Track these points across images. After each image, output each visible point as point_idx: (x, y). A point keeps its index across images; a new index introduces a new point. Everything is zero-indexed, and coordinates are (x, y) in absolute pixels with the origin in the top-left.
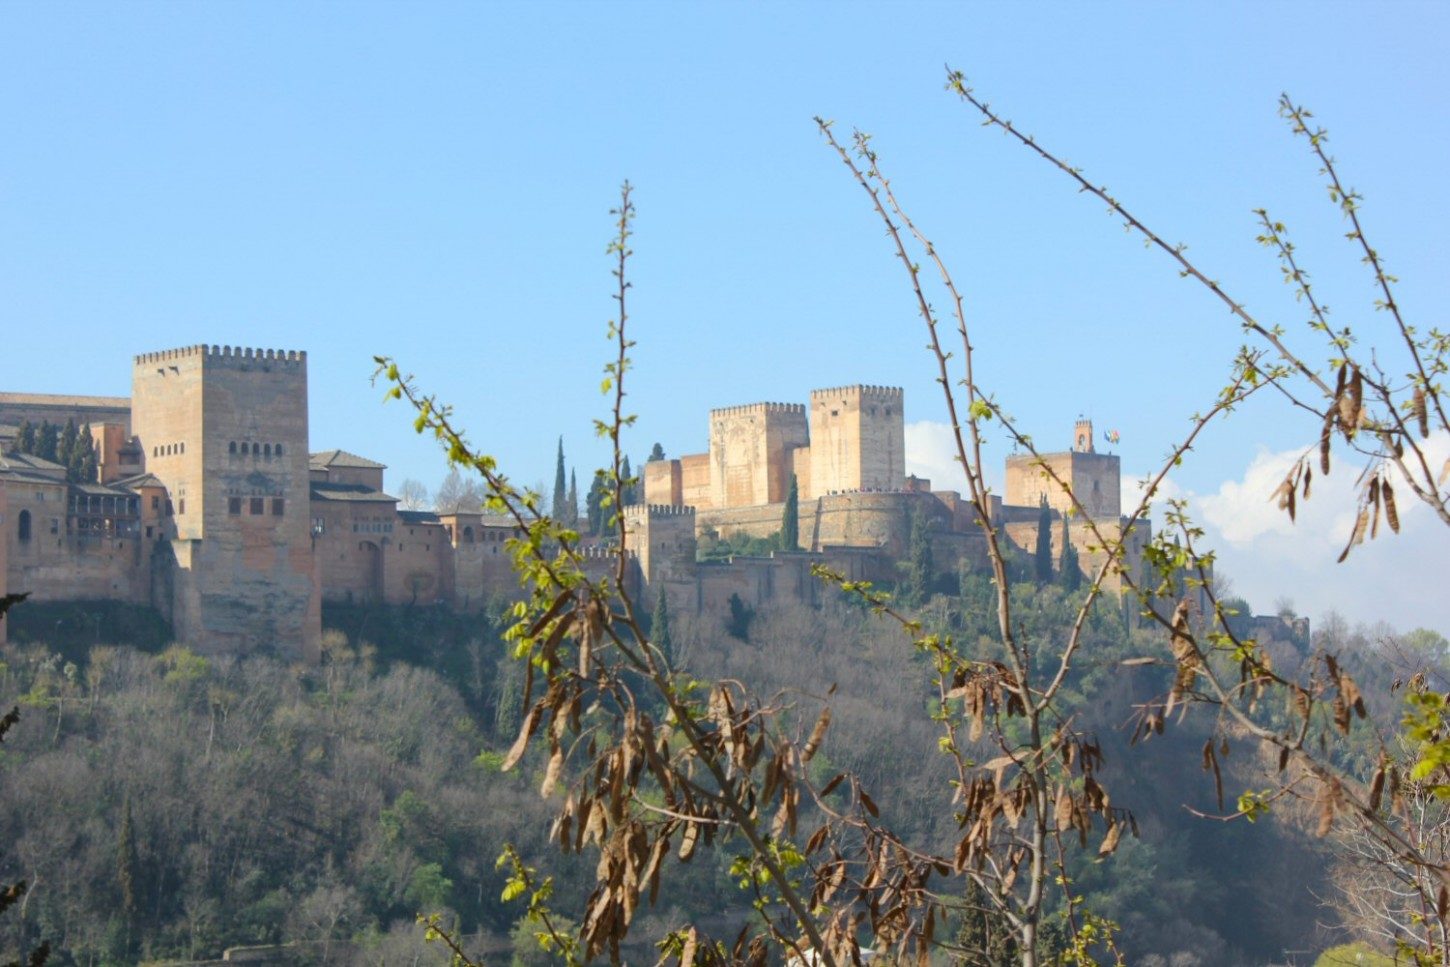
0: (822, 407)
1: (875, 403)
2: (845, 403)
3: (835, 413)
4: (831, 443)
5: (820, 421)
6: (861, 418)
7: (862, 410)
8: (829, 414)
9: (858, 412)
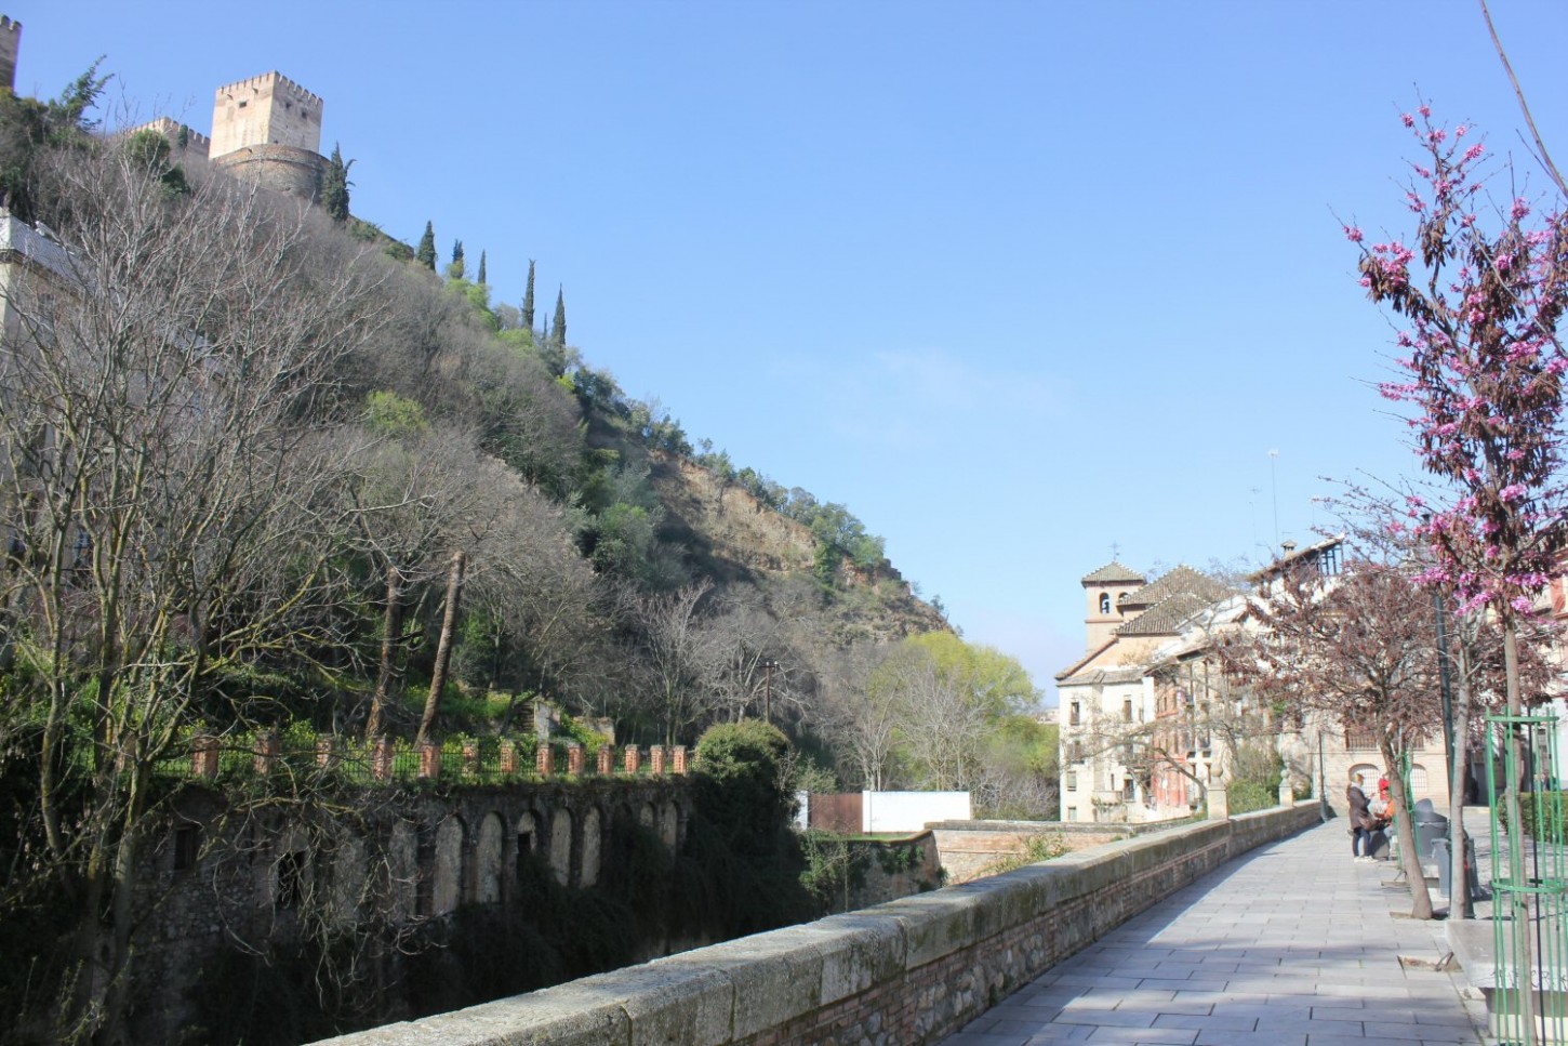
0: (229, 101)
1: (291, 98)
2: (256, 91)
3: (243, 105)
4: (235, 136)
5: (225, 117)
6: (273, 104)
7: (276, 97)
8: (237, 107)
9: (270, 99)
